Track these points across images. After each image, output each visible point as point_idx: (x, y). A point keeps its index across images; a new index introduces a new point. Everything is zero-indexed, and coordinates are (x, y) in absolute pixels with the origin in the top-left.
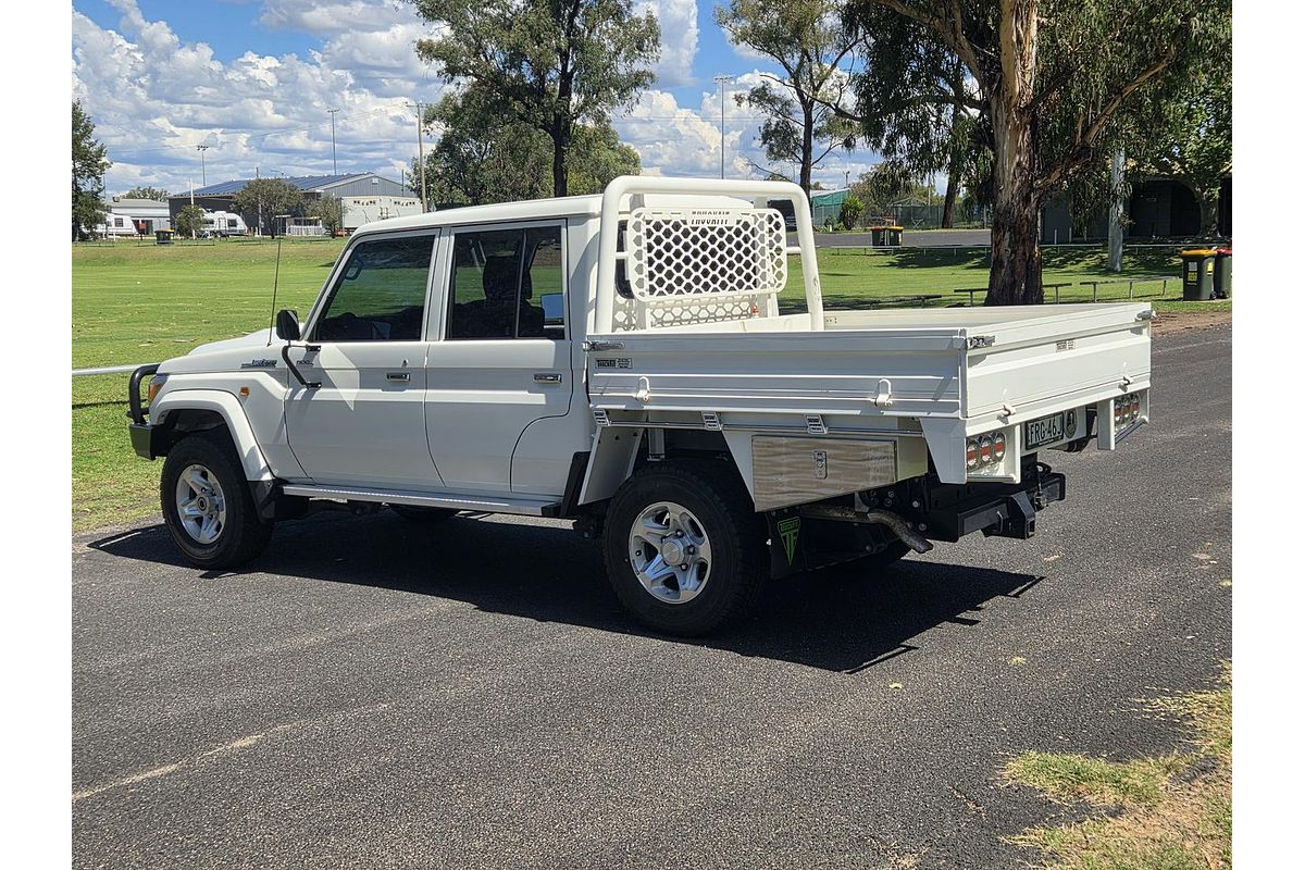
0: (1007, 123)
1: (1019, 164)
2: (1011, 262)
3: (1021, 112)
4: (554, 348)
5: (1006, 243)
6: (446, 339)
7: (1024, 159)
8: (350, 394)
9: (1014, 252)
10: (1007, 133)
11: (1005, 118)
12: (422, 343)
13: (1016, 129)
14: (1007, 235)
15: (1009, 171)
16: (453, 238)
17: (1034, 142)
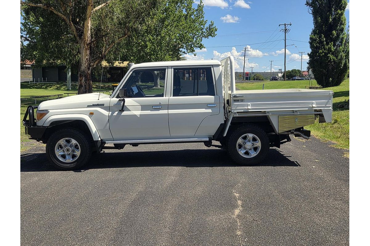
0: (84, 47)
1: (87, 59)
2: (85, 85)
3: (88, 45)
4: (214, 98)
5: (83, 80)
6: (173, 96)
7: (88, 57)
8: (138, 113)
9: (86, 83)
10: (84, 50)
11: (83, 46)
12: (164, 97)
13: (86, 49)
14: (84, 78)
15: (84, 61)
16: (173, 69)
17: (90, 53)
